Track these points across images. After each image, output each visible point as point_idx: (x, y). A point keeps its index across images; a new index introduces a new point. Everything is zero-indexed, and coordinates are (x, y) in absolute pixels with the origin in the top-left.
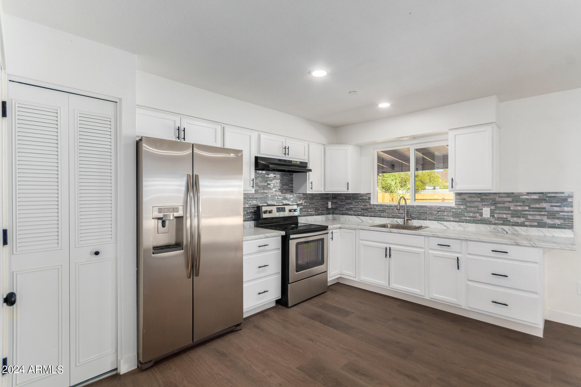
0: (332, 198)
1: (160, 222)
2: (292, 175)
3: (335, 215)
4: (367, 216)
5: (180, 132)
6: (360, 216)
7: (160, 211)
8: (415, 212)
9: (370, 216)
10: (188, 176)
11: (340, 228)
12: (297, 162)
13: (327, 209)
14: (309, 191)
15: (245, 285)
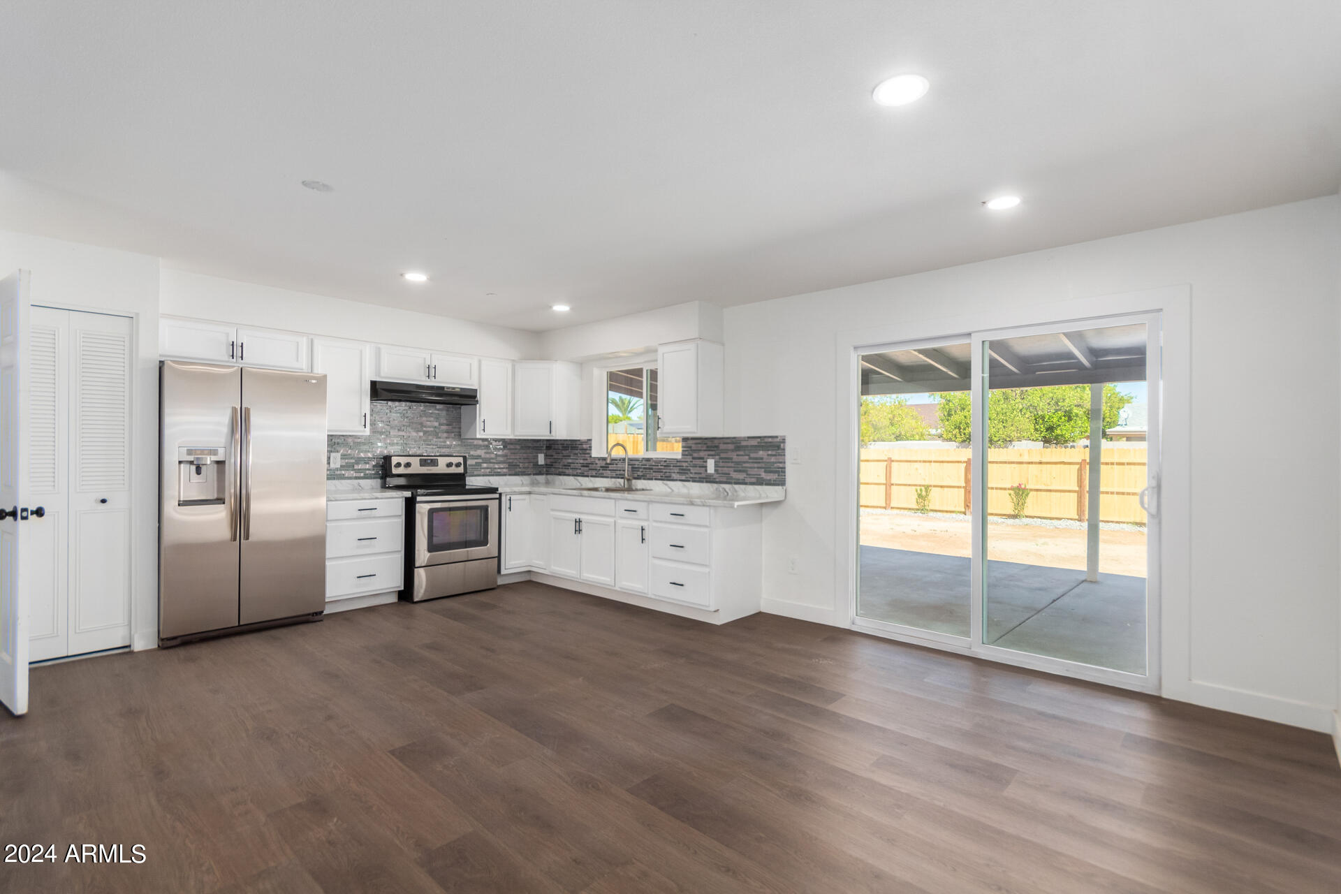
0: (546, 447)
1: (193, 468)
2: (460, 408)
3: (549, 477)
4: (588, 476)
5: (236, 350)
6: (579, 476)
7: (190, 452)
8: (641, 468)
9: (592, 476)
10: (234, 409)
11: (530, 493)
12: (454, 388)
13: (536, 465)
14: (480, 433)
15: (328, 563)
